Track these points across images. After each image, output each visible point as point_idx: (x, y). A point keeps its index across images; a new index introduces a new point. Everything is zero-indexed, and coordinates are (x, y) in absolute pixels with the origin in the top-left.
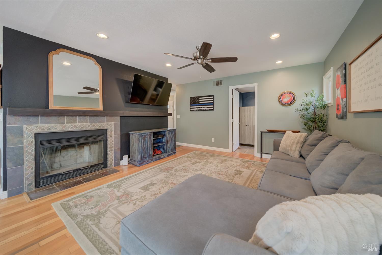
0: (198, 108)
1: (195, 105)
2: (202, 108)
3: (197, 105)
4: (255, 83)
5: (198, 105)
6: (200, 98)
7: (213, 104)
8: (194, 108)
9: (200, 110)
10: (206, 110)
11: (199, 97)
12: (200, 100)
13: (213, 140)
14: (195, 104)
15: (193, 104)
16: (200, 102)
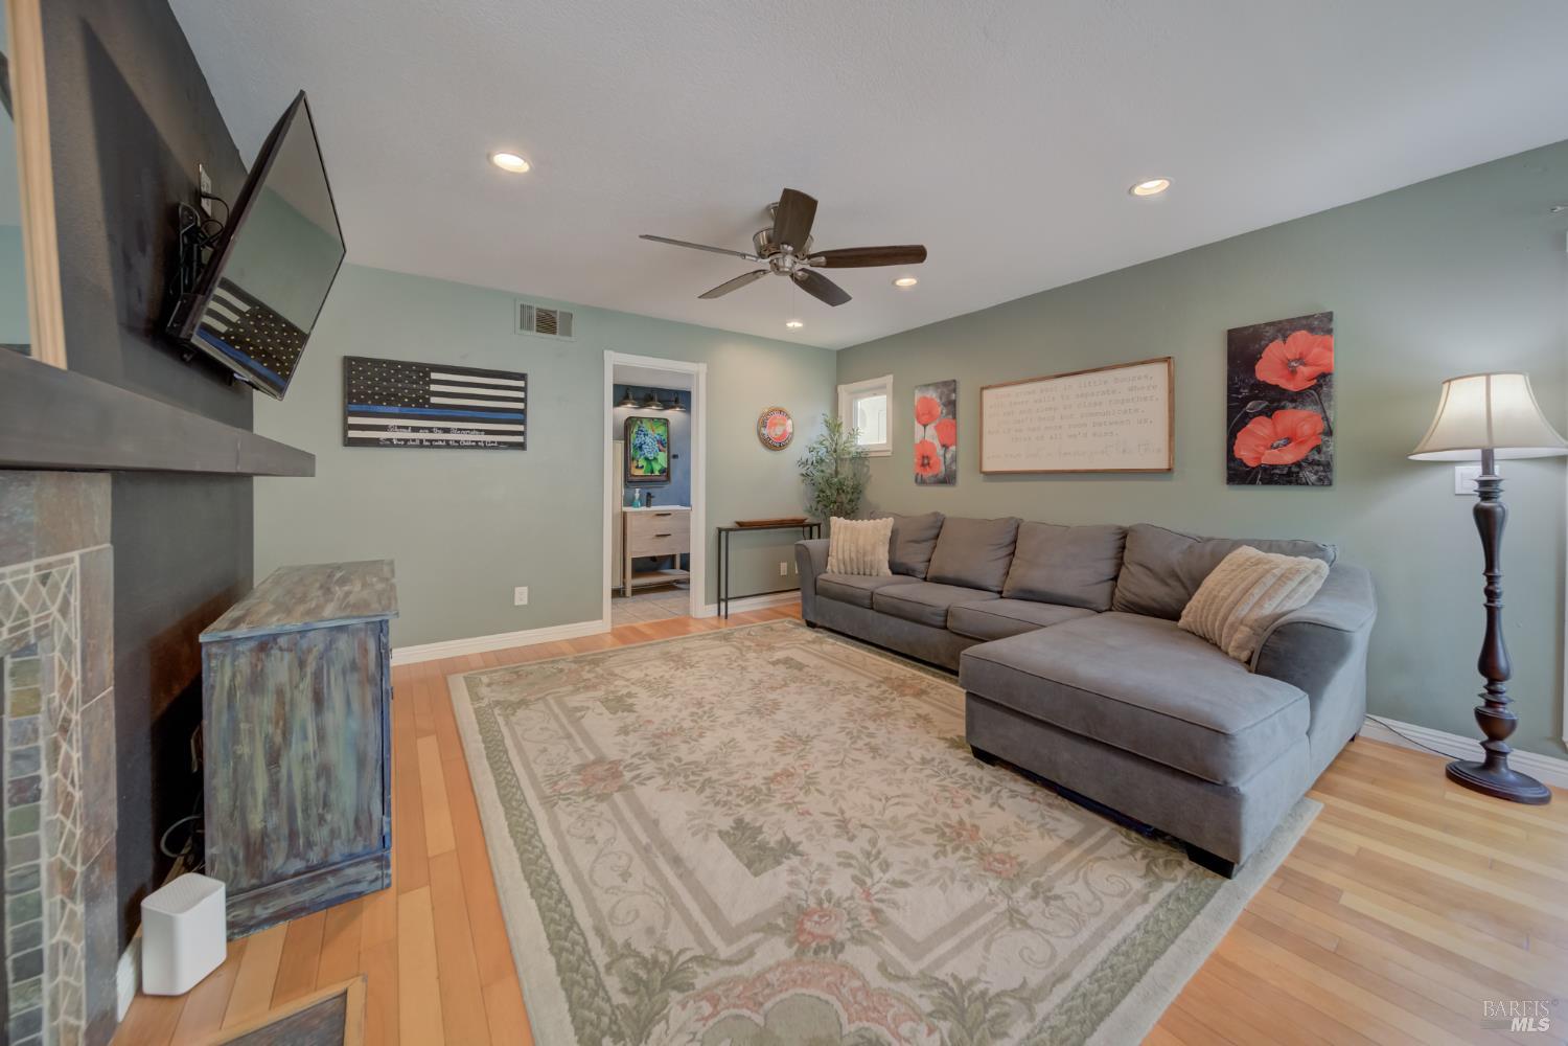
0: (415, 429)
1: (395, 410)
2: (447, 431)
3: (405, 410)
4: (700, 364)
5: (418, 411)
6: (434, 376)
7: (520, 416)
8: (384, 428)
9: (430, 441)
10: (476, 446)
11: (425, 365)
12: (433, 388)
13: (521, 596)
14: (390, 404)
15: (379, 403)
16: (434, 400)
